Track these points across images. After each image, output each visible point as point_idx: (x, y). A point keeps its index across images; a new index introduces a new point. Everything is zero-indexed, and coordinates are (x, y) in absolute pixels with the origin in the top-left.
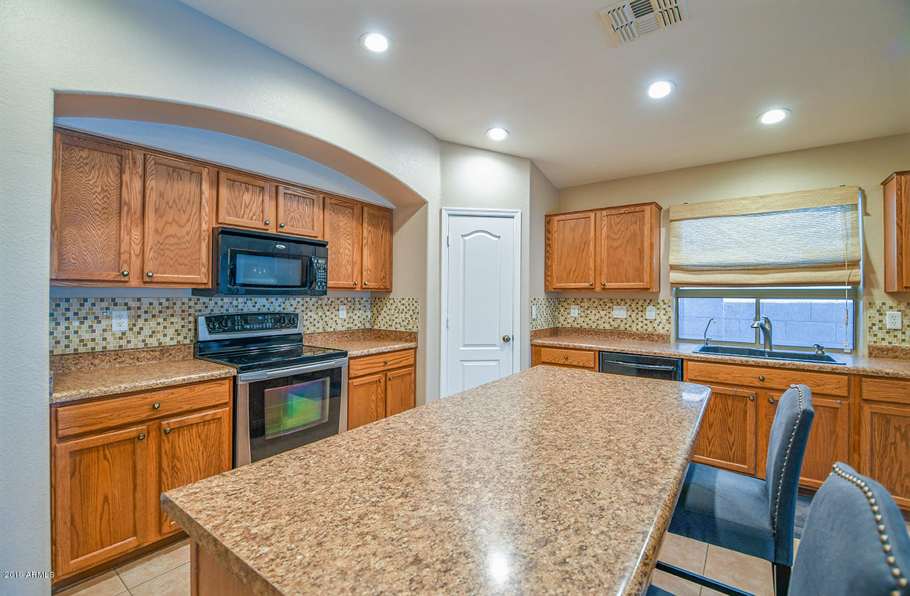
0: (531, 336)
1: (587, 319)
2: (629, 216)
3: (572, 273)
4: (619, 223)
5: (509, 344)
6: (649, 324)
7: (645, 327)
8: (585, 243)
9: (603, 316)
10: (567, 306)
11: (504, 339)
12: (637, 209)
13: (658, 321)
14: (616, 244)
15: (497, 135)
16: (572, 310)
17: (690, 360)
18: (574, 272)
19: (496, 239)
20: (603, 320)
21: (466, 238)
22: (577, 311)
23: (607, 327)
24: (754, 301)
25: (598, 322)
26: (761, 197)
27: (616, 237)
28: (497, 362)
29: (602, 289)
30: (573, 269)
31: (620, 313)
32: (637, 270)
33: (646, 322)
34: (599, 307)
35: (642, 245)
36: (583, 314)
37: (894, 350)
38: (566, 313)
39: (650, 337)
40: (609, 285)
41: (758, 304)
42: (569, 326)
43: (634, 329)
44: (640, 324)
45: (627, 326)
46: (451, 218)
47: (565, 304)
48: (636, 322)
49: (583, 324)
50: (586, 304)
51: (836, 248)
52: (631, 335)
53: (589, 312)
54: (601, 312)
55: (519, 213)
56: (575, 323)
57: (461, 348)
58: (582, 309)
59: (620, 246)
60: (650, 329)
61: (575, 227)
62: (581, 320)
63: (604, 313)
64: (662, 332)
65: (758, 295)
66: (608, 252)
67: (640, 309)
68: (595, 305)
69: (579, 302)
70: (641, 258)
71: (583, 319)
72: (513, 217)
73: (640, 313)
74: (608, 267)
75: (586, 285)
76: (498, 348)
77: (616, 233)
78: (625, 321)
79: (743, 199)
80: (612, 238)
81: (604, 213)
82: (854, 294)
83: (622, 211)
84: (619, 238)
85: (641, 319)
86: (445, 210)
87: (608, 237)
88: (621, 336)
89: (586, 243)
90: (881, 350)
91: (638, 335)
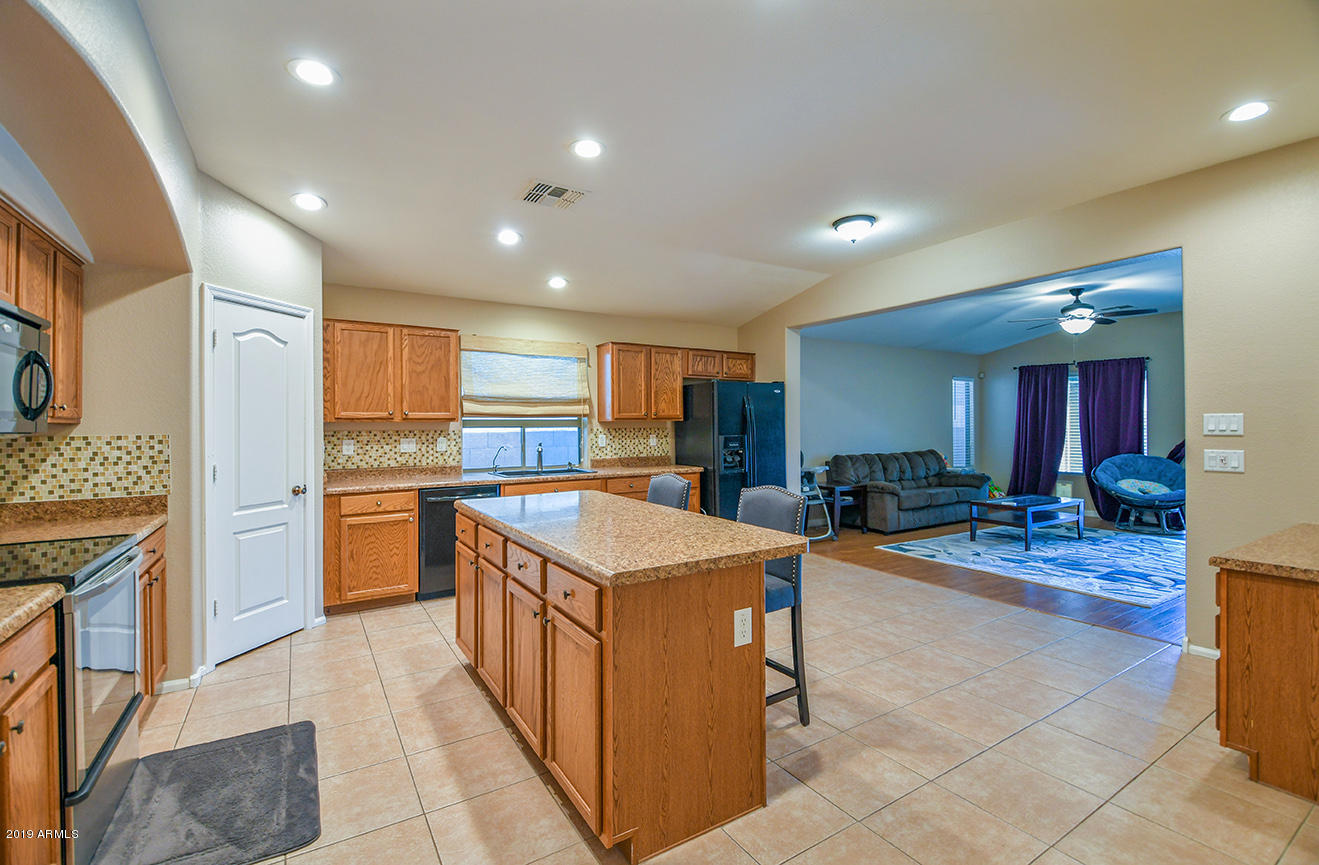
0: (324, 483)
1: (367, 457)
2: (434, 340)
3: (363, 399)
4: (422, 345)
5: (299, 498)
6: (440, 458)
7: (436, 461)
8: (381, 363)
9: (387, 451)
10: (337, 442)
11: (294, 491)
12: (443, 333)
13: (449, 452)
14: (419, 369)
15: (308, 202)
16: (345, 447)
17: (506, 484)
18: (367, 397)
19: (282, 346)
20: (388, 456)
21: (239, 338)
22: (352, 448)
23: (393, 464)
24: (519, 430)
25: (381, 459)
26: (532, 342)
27: (420, 361)
28: (284, 526)
29: (404, 419)
30: (364, 395)
31: (408, 446)
32: (442, 399)
33: (437, 455)
34: (382, 440)
35: (448, 374)
36: (360, 451)
37: (603, 460)
38: (335, 451)
39: (443, 470)
40: (412, 415)
41: (523, 434)
42: (340, 467)
43: (424, 464)
44: (431, 458)
45: (417, 461)
46: (218, 303)
47: (334, 439)
48: (426, 455)
49: (360, 464)
50: (365, 439)
51: (575, 390)
52: (423, 471)
53: (368, 448)
54: (385, 446)
55: (312, 314)
56: (349, 464)
57: (235, 514)
58: (359, 445)
59: (424, 372)
60: (441, 463)
61: (367, 340)
62: (356, 459)
63: (390, 447)
64: (454, 464)
65: (523, 425)
66: (410, 377)
67: (431, 440)
68: (377, 438)
69: (354, 435)
70: (447, 386)
71: (360, 457)
72: (302, 317)
73: (431, 446)
74: (410, 394)
75: (385, 414)
76: (286, 506)
77: (418, 356)
78: (414, 455)
79: (520, 340)
80: (414, 362)
81: (405, 331)
82: (578, 424)
83: (427, 333)
84: (422, 363)
85: (431, 452)
86: (211, 288)
87: (410, 359)
88: (411, 473)
89: (384, 364)
90: (597, 461)
91: (430, 470)
